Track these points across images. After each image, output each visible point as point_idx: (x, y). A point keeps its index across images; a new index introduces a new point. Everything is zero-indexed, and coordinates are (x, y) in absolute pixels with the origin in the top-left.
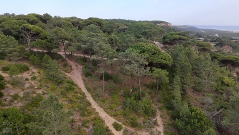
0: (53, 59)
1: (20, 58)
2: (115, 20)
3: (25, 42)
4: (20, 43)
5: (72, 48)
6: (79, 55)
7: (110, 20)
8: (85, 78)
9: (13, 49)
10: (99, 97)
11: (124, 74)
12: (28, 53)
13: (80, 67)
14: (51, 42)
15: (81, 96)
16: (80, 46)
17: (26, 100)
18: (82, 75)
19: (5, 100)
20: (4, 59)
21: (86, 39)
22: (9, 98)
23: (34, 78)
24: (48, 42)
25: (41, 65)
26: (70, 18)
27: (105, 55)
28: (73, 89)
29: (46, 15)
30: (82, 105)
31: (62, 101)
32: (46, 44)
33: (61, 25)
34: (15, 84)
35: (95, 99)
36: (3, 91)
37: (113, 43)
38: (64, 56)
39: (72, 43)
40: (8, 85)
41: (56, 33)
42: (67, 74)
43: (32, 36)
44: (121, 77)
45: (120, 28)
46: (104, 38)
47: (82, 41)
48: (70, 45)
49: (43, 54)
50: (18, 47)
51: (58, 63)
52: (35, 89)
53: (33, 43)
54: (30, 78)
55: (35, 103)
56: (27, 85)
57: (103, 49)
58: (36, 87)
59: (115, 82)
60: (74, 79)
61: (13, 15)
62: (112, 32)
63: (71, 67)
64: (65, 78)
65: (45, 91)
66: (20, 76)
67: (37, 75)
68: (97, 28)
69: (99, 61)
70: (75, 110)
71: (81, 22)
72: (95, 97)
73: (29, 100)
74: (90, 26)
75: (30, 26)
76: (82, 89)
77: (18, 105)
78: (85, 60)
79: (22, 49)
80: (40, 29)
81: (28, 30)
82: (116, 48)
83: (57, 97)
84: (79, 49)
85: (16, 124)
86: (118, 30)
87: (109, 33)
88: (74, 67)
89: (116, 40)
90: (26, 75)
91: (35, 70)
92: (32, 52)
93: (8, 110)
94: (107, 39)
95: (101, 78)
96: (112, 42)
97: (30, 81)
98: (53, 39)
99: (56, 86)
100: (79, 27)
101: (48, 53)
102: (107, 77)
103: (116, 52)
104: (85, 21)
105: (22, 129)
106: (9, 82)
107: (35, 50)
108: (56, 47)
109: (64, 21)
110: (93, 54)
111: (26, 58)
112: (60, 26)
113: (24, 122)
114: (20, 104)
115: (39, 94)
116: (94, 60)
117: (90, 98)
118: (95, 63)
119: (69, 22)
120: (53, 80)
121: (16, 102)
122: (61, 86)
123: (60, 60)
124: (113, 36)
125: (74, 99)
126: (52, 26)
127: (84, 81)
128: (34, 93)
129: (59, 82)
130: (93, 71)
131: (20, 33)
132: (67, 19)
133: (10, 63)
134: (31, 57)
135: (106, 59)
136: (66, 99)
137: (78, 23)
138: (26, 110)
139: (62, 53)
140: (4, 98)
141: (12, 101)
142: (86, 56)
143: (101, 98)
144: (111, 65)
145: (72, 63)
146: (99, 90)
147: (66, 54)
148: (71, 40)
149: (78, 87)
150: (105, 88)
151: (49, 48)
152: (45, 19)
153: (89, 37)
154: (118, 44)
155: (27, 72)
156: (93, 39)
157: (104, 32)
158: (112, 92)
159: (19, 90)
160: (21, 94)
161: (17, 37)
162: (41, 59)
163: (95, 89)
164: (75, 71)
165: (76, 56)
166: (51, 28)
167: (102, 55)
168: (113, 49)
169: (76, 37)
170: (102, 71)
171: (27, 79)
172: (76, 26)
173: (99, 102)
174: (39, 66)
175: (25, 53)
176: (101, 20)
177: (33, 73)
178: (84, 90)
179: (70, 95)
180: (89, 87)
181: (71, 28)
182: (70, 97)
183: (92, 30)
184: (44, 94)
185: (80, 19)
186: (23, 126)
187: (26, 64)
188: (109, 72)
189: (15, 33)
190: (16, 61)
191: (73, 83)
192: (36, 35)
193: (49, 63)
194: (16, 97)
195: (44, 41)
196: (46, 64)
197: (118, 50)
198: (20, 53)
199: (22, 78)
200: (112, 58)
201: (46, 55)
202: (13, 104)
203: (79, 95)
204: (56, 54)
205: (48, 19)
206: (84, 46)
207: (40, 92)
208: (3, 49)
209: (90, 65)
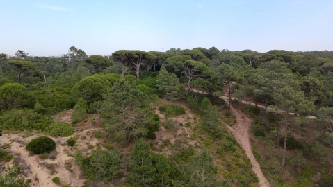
0: (213, 105)
1: (178, 98)
2: (315, 52)
3: (185, 80)
4: (181, 81)
5: (241, 93)
6: (248, 103)
7: (307, 52)
8: (254, 138)
9: (173, 87)
10: (273, 173)
11: (326, 145)
12: (186, 93)
13: (248, 120)
14: (213, 83)
15: (244, 163)
16: (252, 91)
17: (176, 150)
18: (250, 132)
19: (157, 144)
20: (162, 98)
21: (263, 81)
22: (160, 143)
23: (188, 125)
24: (211, 82)
25: (198, 109)
26: (242, 51)
27: (292, 108)
28: (234, 150)
29: (213, 49)
30: (244, 176)
31: (216, 163)
32: (208, 84)
33: (229, 61)
34: (169, 127)
35: (265, 175)
36: (156, 133)
37: (308, 90)
38: (228, 102)
39: (241, 86)
40: (162, 128)
41: (221, 71)
42: (229, 127)
43: (194, 74)
44: (319, 148)
45: (325, 65)
46: (293, 81)
47: (256, 83)
48: (237, 88)
49: (202, 96)
50: (178, 85)
51: (219, 111)
52: (188, 138)
53: (194, 82)
54: (184, 123)
55: (185, 155)
56: (180, 132)
57: (289, 98)
58: (189, 136)
59: (305, 155)
60: (238, 135)
61: (179, 50)
62: (308, 72)
63: (235, 117)
64: (226, 132)
65: (198, 144)
66: (174, 119)
67: (192, 121)
68: (283, 65)
69: (280, 117)
70: (233, 181)
71: (256, 57)
72: (267, 171)
73: (179, 150)
74: (272, 62)
75: (194, 62)
76: (247, 153)
77: (168, 153)
78: (256, 111)
79: (182, 89)
80: (204, 65)
81: (191, 67)
82: (315, 98)
83: (211, 155)
84: (250, 94)
85: (163, 175)
86: (320, 68)
87: (303, 73)
88: (239, 119)
89: (315, 85)
90: (181, 119)
91: (191, 115)
92: (191, 93)
93: (158, 155)
94: (297, 82)
95: (281, 144)
96: (306, 88)
97: (184, 127)
98: (216, 78)
99: (212, 141)
100: (253, 63)
101: (208, 96)
102: (292, 145)
103: (314, 106)
104: (264, 55)
105: (167, 184)
106: (163, 124)
107: (195, 91)
108: (219, 89)
109: (234, 55)
110: (271, 103)
111: (183, 100)
112: (227, 62)
113: (171, 176)
114: (169, 153)
115: (191, 146)
116: (270, 113)
117: (257, 170)
118: (273, 118)
119: (240, 57)
120: (209, 132)
121: (166, 149)
122: (218, 142)
123: (222, 106)
124: (309, 78)
125: (233, 165)
126: (218, 61)
127: (252, 141)
128: (186, 143)
129: (217, 136)
130: (268, 130)
131: (182, 69)
132: (237, 53)
133: (167, 103)
134: (189, 99)
135: (293, 114)
136: (222, 162)
137: (252, 58)
138: (174, 162)
139: (225, 98)
140: (157, 141)
141: (162, 147)
142: (259, 106)
143: (277, 176)
144: (302, 126)
145: (236, 113)
146: (275, 162)
147: (230, 100)
148: (240, 81)
149: (241, 148)
150: (287, 161)
151: (211, 90)
152: (211, 54)
153: (267, 79)
154: (320, 92)
155: (182, 116)
156: (275, 82)
157: (294, 71)
158: (297, 170)
159: (171, 136)
160: (173, 141)
161: (178, 75)
162: (200, 101)
163: (268, 158)
164: (240, 125)
165: (244, 104)
166: (216, 65)
167: (287, 107)
168: (309, 99)
169: (247, 77)
170: (284, 132)
171: (181, 125)
172: (248, 63)
173: (272, 181)
174: (196, 111)
175: (184, 93)
176: (291, 53)
177: (189, 118)
178: (250, 155)
179: (229, 157)
180: (259, 152)
181: (241, 65)
182: (229, 160)
183: (274, 68)
184: (197, 147)
185: (256, 53)
186: (168, 180)
187: (183, 106)
188: (297, 137)
189: (177, 70)
190: (174, 101)
191: (235, 142)
192: (199, 73)
193: (207, 109)
194: (167, 143)
195: (206, 81)
196: (204, 109)
197: (317, 103)
198: (178, 92)
199: (176, 122)
200: (304, 114)
201: (206, 98)
202: (163, 150)
203: (241, 161)
204: (217, 97)
205: (215, 54)
206: (258, 90)
207: (192, 143)
208: (164, 86)
209: (264, 120)
